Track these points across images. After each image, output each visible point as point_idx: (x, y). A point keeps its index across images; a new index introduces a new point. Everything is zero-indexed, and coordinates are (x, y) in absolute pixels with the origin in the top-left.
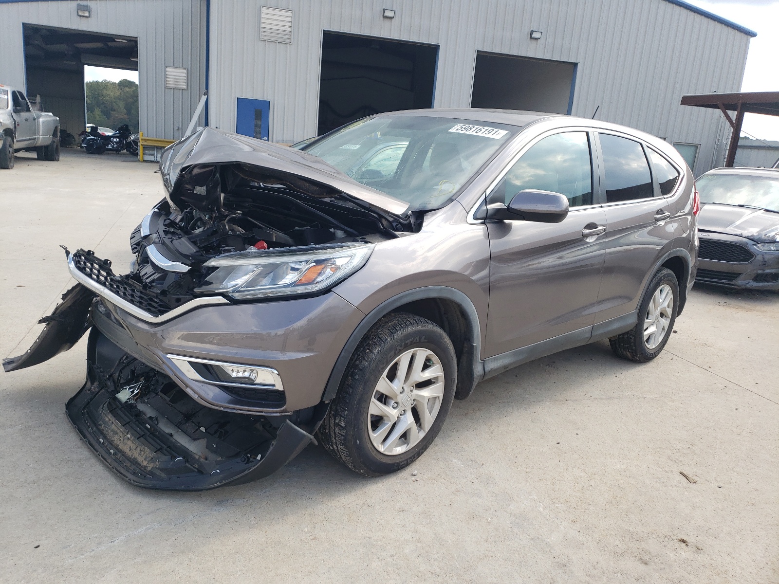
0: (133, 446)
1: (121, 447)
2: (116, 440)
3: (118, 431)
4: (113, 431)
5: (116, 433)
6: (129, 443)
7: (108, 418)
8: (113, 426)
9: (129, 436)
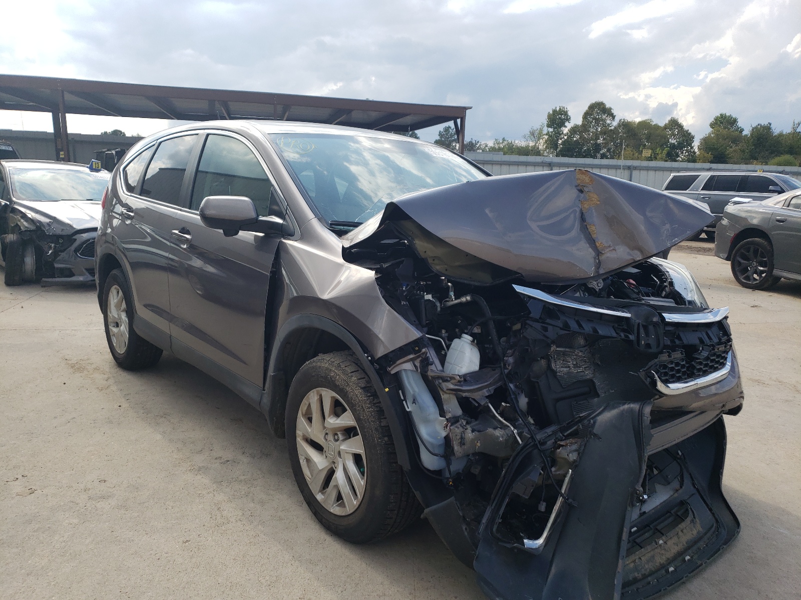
0: (675, 539)
1: (670, 555)
2: (660, 560)
3: (652, 553)
4: (648, 561)
5: (653, 557)
6: (670, 543)
7: (629, 564)
8: (642, 558)
9: (661, 542)
